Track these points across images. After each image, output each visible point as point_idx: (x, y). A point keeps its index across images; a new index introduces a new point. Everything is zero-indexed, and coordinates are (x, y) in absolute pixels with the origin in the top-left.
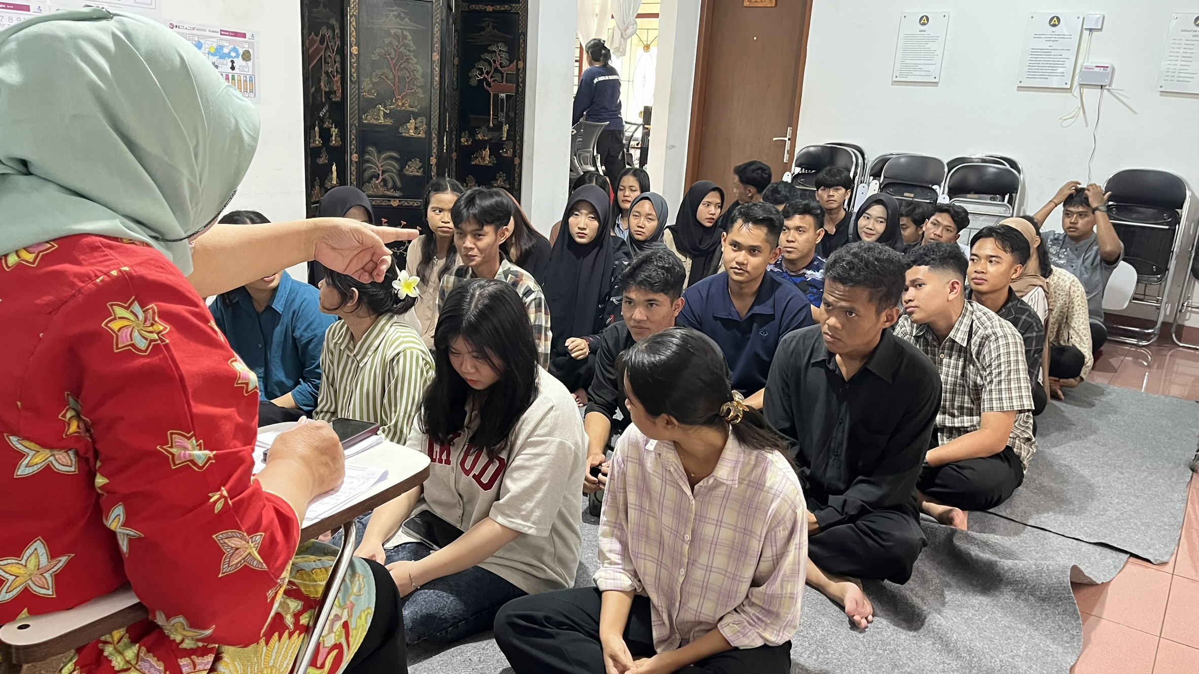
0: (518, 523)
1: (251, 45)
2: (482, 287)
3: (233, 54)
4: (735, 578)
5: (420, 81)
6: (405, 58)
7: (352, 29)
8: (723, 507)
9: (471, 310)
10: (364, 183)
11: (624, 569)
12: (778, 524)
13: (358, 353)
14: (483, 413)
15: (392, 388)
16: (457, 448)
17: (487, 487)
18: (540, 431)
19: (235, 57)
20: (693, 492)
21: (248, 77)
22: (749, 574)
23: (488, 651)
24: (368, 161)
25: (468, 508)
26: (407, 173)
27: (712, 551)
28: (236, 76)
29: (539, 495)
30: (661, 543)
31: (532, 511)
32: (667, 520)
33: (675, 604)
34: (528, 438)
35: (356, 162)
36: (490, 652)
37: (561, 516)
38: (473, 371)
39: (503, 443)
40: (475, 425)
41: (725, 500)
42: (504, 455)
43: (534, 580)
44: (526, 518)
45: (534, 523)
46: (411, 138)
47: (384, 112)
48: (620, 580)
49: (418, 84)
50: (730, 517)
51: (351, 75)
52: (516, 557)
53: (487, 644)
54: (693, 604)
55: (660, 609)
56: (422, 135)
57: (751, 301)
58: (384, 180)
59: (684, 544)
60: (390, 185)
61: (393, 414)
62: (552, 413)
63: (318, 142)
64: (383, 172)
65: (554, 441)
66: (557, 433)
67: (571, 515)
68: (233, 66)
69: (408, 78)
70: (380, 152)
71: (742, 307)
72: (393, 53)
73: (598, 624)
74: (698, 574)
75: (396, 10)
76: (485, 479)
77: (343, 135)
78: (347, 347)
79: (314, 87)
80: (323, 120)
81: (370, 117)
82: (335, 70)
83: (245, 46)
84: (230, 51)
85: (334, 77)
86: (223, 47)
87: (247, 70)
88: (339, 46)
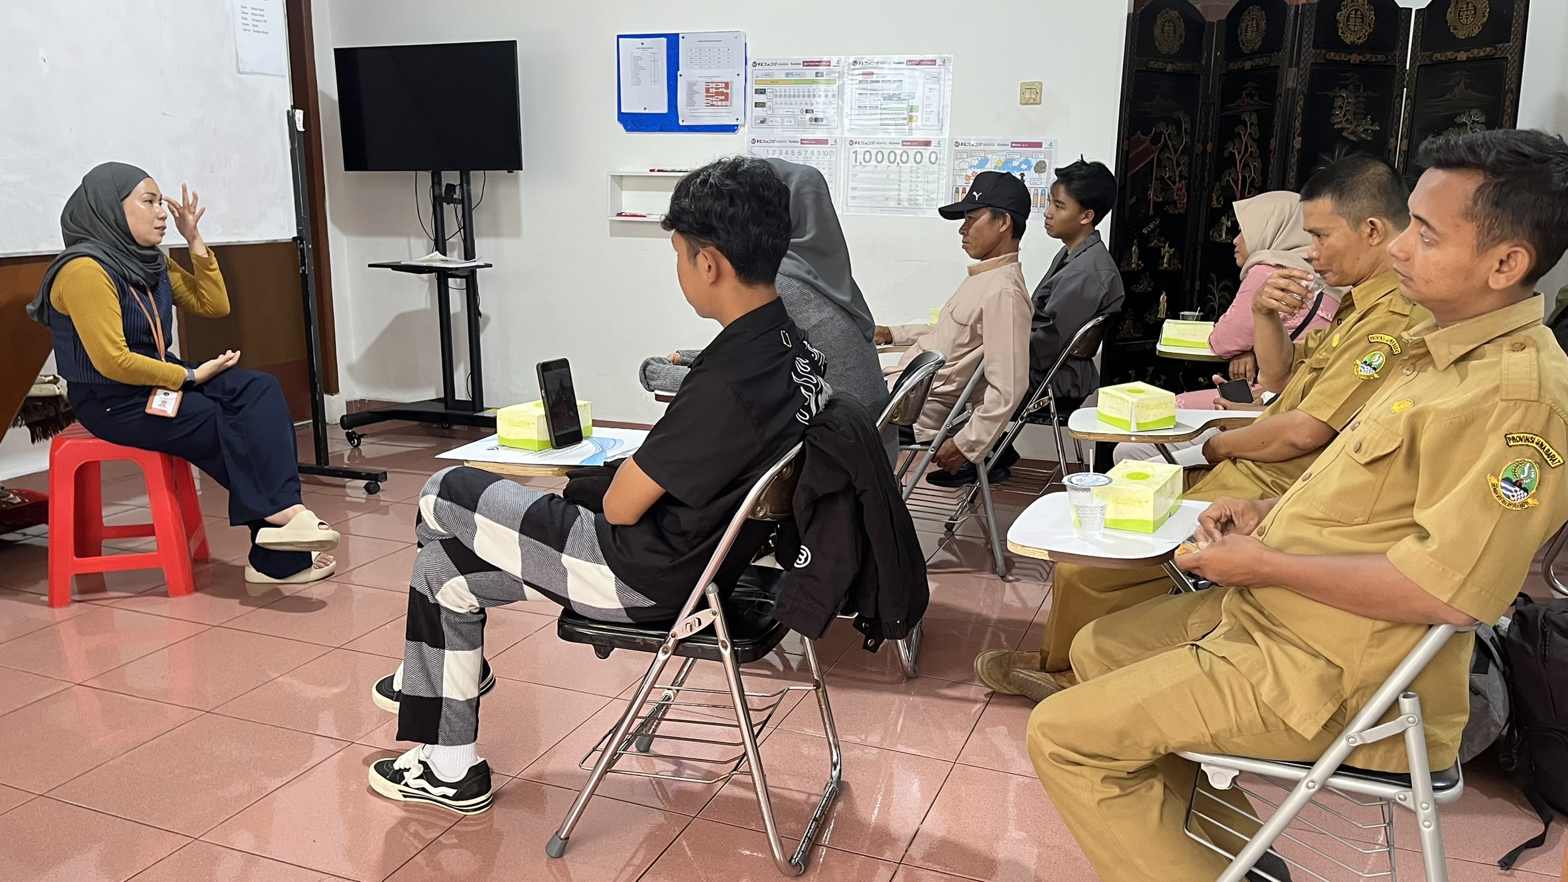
1: (1048, 154)
19: (1026, 170)
21: (1040, 190)
79: (1135, 197)
80: (1147, 238)
81: (1215, 233)
82: (1177, 174)
83: (1040, 157)
84: (1021, 164)
85: (1174, 183)
86: (1013, 160)
87: (1039, 183)
88: (1189, 144)
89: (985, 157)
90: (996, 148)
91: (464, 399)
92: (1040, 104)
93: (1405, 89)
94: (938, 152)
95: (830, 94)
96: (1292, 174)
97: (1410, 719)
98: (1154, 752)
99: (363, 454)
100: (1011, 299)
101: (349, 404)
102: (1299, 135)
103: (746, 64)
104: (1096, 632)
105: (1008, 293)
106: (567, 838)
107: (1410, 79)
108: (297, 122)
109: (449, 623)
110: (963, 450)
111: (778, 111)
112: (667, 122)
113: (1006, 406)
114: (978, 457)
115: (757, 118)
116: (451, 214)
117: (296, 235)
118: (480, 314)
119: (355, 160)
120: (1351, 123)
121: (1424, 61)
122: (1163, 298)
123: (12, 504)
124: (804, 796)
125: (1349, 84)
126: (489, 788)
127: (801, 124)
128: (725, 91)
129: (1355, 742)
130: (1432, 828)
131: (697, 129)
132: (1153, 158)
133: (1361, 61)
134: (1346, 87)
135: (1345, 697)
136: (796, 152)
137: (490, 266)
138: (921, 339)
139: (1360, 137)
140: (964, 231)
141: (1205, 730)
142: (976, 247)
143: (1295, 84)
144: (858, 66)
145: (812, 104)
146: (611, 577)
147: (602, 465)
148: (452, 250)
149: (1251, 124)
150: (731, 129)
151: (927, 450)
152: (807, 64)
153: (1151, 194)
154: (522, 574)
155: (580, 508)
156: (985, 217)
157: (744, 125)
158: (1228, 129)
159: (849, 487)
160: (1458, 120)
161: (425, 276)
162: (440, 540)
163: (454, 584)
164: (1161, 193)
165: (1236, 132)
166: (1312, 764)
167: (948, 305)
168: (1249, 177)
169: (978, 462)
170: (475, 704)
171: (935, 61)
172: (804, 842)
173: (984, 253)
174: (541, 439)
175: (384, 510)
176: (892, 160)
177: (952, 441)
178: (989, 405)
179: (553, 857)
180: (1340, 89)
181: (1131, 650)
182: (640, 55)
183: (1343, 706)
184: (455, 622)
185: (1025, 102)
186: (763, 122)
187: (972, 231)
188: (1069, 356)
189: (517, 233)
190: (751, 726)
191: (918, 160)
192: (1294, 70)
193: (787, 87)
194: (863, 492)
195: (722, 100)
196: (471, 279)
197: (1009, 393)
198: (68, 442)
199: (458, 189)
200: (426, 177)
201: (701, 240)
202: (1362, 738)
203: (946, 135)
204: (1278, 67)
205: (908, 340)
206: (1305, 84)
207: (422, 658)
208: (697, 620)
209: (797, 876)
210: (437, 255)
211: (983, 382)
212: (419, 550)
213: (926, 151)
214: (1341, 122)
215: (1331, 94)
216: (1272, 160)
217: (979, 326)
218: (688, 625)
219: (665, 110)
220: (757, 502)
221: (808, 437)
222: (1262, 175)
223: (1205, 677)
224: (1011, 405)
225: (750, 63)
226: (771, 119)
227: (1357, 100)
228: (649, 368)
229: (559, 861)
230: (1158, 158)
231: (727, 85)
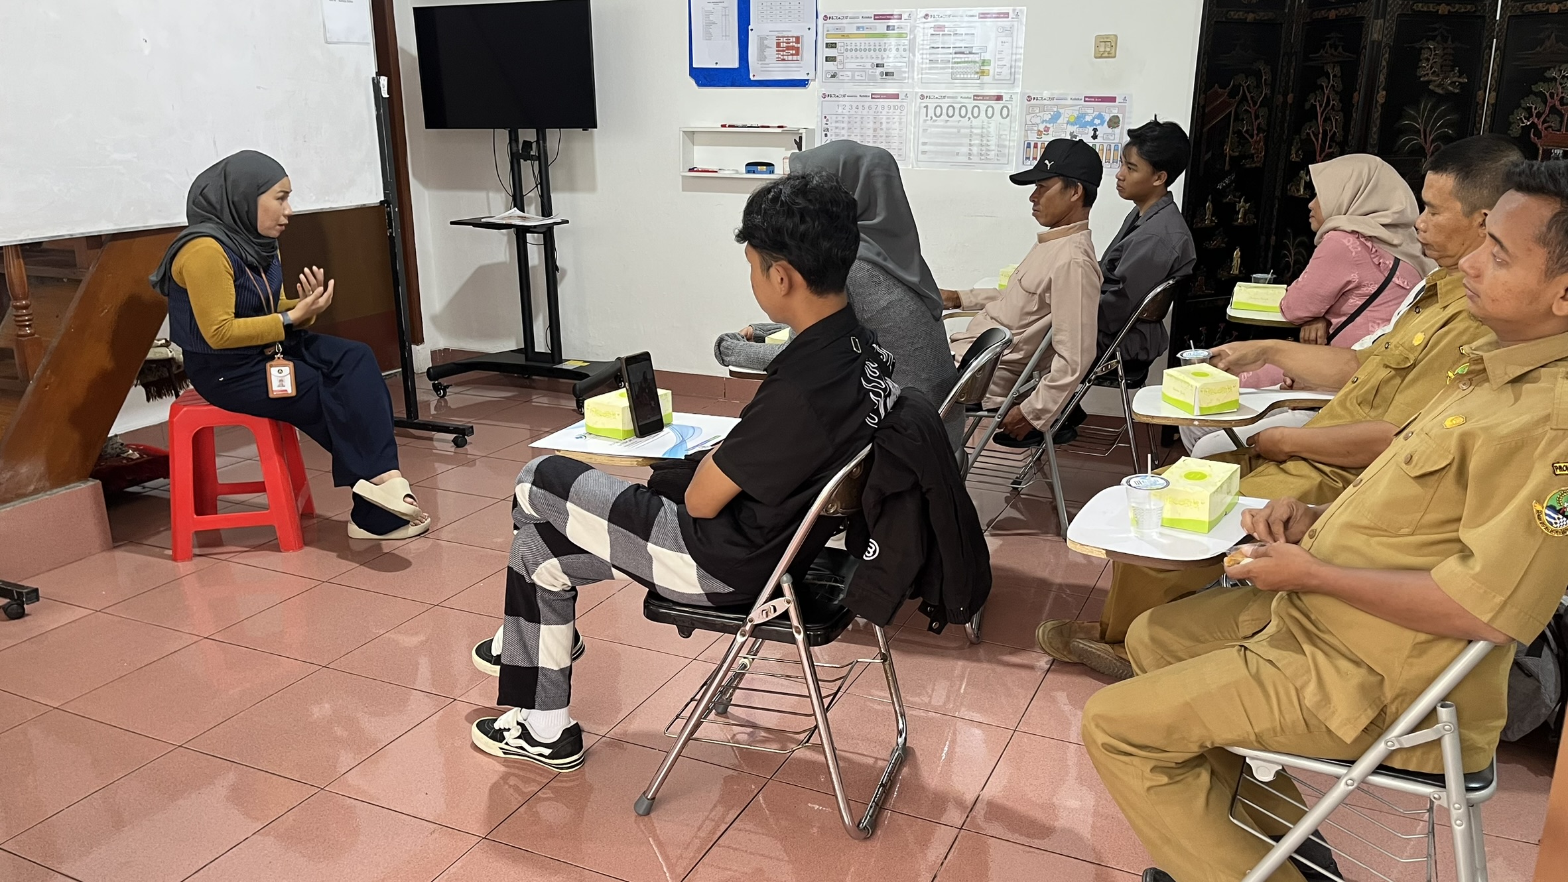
1: (1122, 109)
3: (1097, 121)
19: (1099, 124)
21: (1113, 146)
63: (1209, 220)
68: (1095, 132)
79: (1210, 153)
80: (1223, 193)
81: (1294, 187)
82: (1255, 128)
83: (1114, 111)
84: (1094, 119)
85: (1252, 137)
86: (1087, 114)
87: (1112, 138)
88: (1268, 96)
89: (1058, 112)
90: (1069, 102)
91: (543, 351)
92: (1115, 57)
93: (1495, 40)
94: (1010, 107)
95: (901, 48)
96: (1375, 129)
97: (1447, 727)
98: (1202, 746)
99: (449, 405)
100: (1080, 269)
101: (433, 353)
102: (1384, 89)
103: (817, 17)
104: (1152, 621)
105: (1077, 263)
106: (653, 799)
107: (1500, 29)
108: (382, 89)
109: (545, 602)
110: (1029, 418)
111: (848, 66)
112: (737, 77)
113: (1072, 375)
114: (1044, 425)
115: (828, 72)
116: (529, 170)
117: (383, 199)
118: (557, 269)
119: (435, 118)
120: (1438, 75)
121: (1515, 11)
122: (1237, 254)
123: (132, 460)
124: (871, 761)
125: (1436, 36)
126: (581, 747)
127: (872, 78)
128: (796, 45)
129: (1393, 745)
130: (1463, 826)
131: (768, 83)
132: (1231, 111)
133: (1449, 11)
134: (1433, 38)
135: (1385, 703)
136: (866, 107)
137: (567, 222)
138: (990, 306)
139: (1448, 90)
140: (1034, 198)
141: (1249, 728)
142: (1046, 216)
143: (1380, 37)
144: (930, 19)
145: (883, 58)
146: (693, 565)
147: (683, 458)
148: (529, 205)
149: (1334, 76)
150: (802, 83)
151: (994, 417)
152: (878, 17)
153: (1227, 148)
154: (611, 560)
155: (664, 499)
156: (1056, 186)
157: (814, 80)
158: (1309, 82)
159: (916, 486)
160: (1548, 74)
161: (504, 231)
162: (535, 524)
163: (548, 566)
164: (1238, 147)
165: (1319, 83)
166: (1353, 762)
167: (1017, 270)
168: (1330, 131)
169: (1044, 429)
170: (568, 673)
171: (1008, 13)
172: (871, 807)
173: (1054, 222)
174: (626, 429)
175: (471, 463)
176: (963, 112)
177: (1019, 409)
178: (1055, 374)
179: (641, 815)
180: (1427, 41)
181: (1182, 641)
182: (711, 9)
183: (1383, 711)
184: (550, 599)
185: (1099, 56)
186: (833, 76)
187: (1043, 200)
188: (1138, 319)
189: (592, 188)
190: (821, 698)
191: (990, 115)
192: (1380, 22)
193: (858, 41)
194: (929, 490)
195: (792, 55)
196: (548, 234)
197: (1076, 362)
198: (185, 409)
199: (534, 145)
200: (503, 135)
201: (774, 255)
202: (1400, 743)
203: (1018, 90)
204: (1363, 18)
205: (976, 305)
206: (1391, 36)
207: (519, 631)
208: (772, 608)
209: (866, 839)
210: (515, 211)
211: (1050, 351)
212: (515, 532)
213: (997, 106)
214: (1428, 74)
215: (1417, 45)
216: (1354, 115)
217: (1047, 295)
218: (764, 612)
219: (736, 65)
220: (829, 500)
221: (876, 440)
222: (1343, 129)
223: (1250, 678)
224: (1077, 374)
225: (821, 17)
226: (841, 73)
227: (1445, 52)
228: (724, 343)
229: (646, 818)
230: (1236, 112)
231: (798, 39)
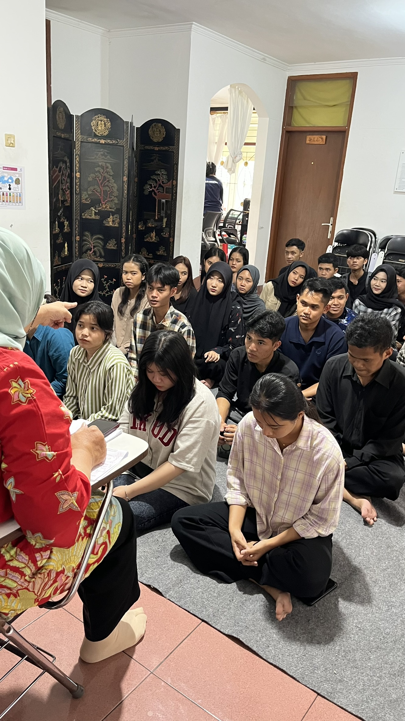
0: (184, 465)
1: (20, 175)
2: (165, 335)
3: (10, 181)
4: (304, 500)
5: (116, 193)
6: (107, 179)
7: (77, 162)
8: (299, 461)
9: (160, 347)
10: (83, 253)
11: (242, 493)
12: (330, 472)
13: (90, 364)
14: (165, 403)
15: (110, 385)
16: (150, 422)
17: (166, 444)
18: (196, 415)
19: (11, 182)
20: (282, 453)
21: (18, 194)
22: (312, 498)
23: (167, 536)
24: (85, 240)
25: (154, 456)
26: (108, 247)
27: (292, 485)
28: (12, 193)
29: (196, 450)
30: (264, 480)
31: (192, 459)
32: (268, 467)
33: (270, 513)
34: (189, 419)
35: (78, 241)
36: (168, 536)
37: (206, 461)
38: (160, 381)
39: (176, 421)
40: (160, 410)
41: (300, 458)
42: (176, 428)
43: (191, 496)
44: (188, 462)
45: (193, 465)
46: (111, 227)
47: (95, 212)
48: (240, 499)
49: (115, 195)
50: (302, 467)
51: (76, 190)
52: (181, 484)
53: (166, 532)
54: (281, 513)
55: (261, 515)
56: (117, 225)
57: (311, 333)
58: (94, 252)
59: (277, 480)
60: (98, 254)
61: (110, 399)
62: (203, 405)
63: (57, 230)
64: (94, 247)
65: (203, 421)
66: (205, 416)
67: (211, 460)
68: (10, 187)
69: (109, 191)
70: (92, 235)
71: (306, 336)
72: (101, 176)
73: (228, 523)
74: (284, 497)
75: (102, 151)
76: (165, 440)
77: (71, 225)
78: (84, 361)
79: (55, 198)
80: (59, 218)
82: (67, 187)
83: (17, 176)
84: (9, 179)
85: (66, 191)
86: (5, 176)
87: (17, 190)
92: (14, 147)
121: (142, 148)
185: (8, 145)
